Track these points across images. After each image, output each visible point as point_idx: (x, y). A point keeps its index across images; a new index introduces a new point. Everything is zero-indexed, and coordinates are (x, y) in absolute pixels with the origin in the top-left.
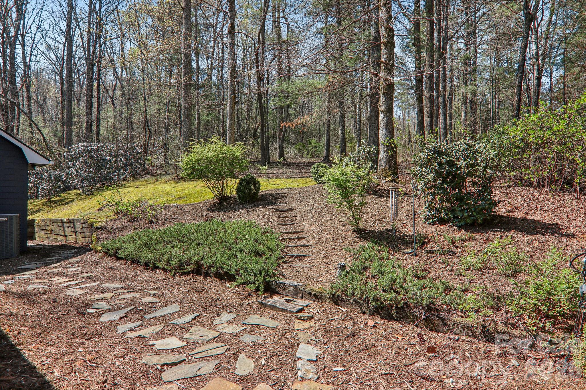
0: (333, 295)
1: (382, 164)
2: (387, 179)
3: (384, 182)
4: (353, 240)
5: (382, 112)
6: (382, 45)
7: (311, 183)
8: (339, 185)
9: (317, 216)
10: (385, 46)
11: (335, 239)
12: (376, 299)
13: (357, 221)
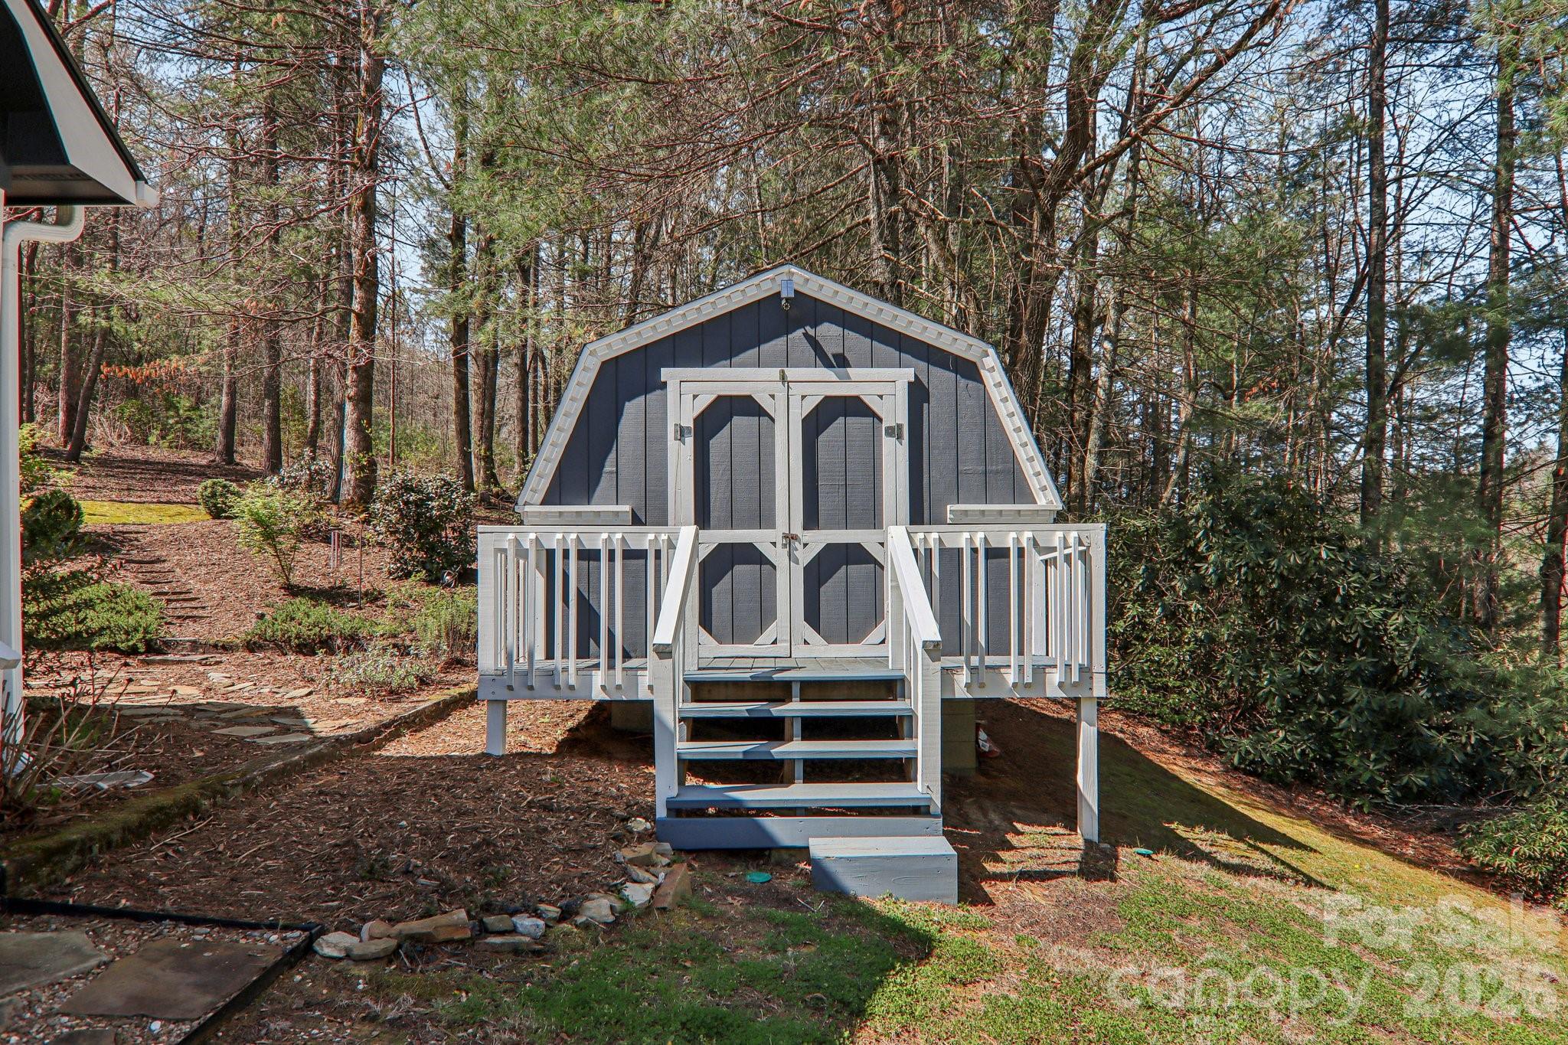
0: (248, 642)
1: (347, 491)
2: (356, 519)
3: (348, 522)
4: (278, 597)
5: (350, 399)
6: (355, 282)
7: (200, 516)
8: (259, 521)
9: (216, 569)
10: (361, 283)
11: (249, 597)
12: (298, 637)
13: (287, 570)
